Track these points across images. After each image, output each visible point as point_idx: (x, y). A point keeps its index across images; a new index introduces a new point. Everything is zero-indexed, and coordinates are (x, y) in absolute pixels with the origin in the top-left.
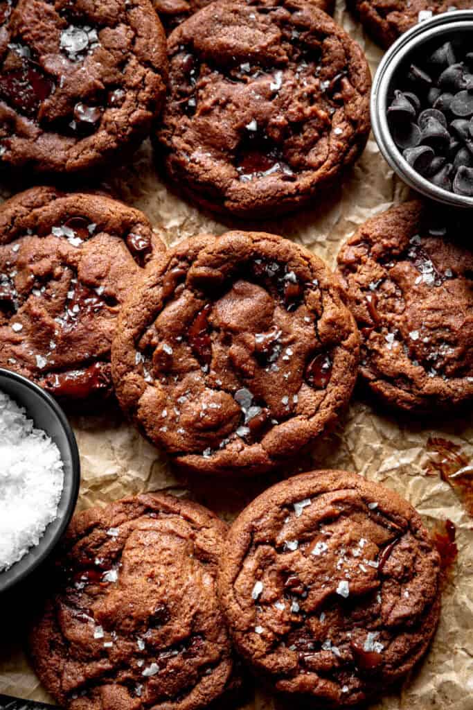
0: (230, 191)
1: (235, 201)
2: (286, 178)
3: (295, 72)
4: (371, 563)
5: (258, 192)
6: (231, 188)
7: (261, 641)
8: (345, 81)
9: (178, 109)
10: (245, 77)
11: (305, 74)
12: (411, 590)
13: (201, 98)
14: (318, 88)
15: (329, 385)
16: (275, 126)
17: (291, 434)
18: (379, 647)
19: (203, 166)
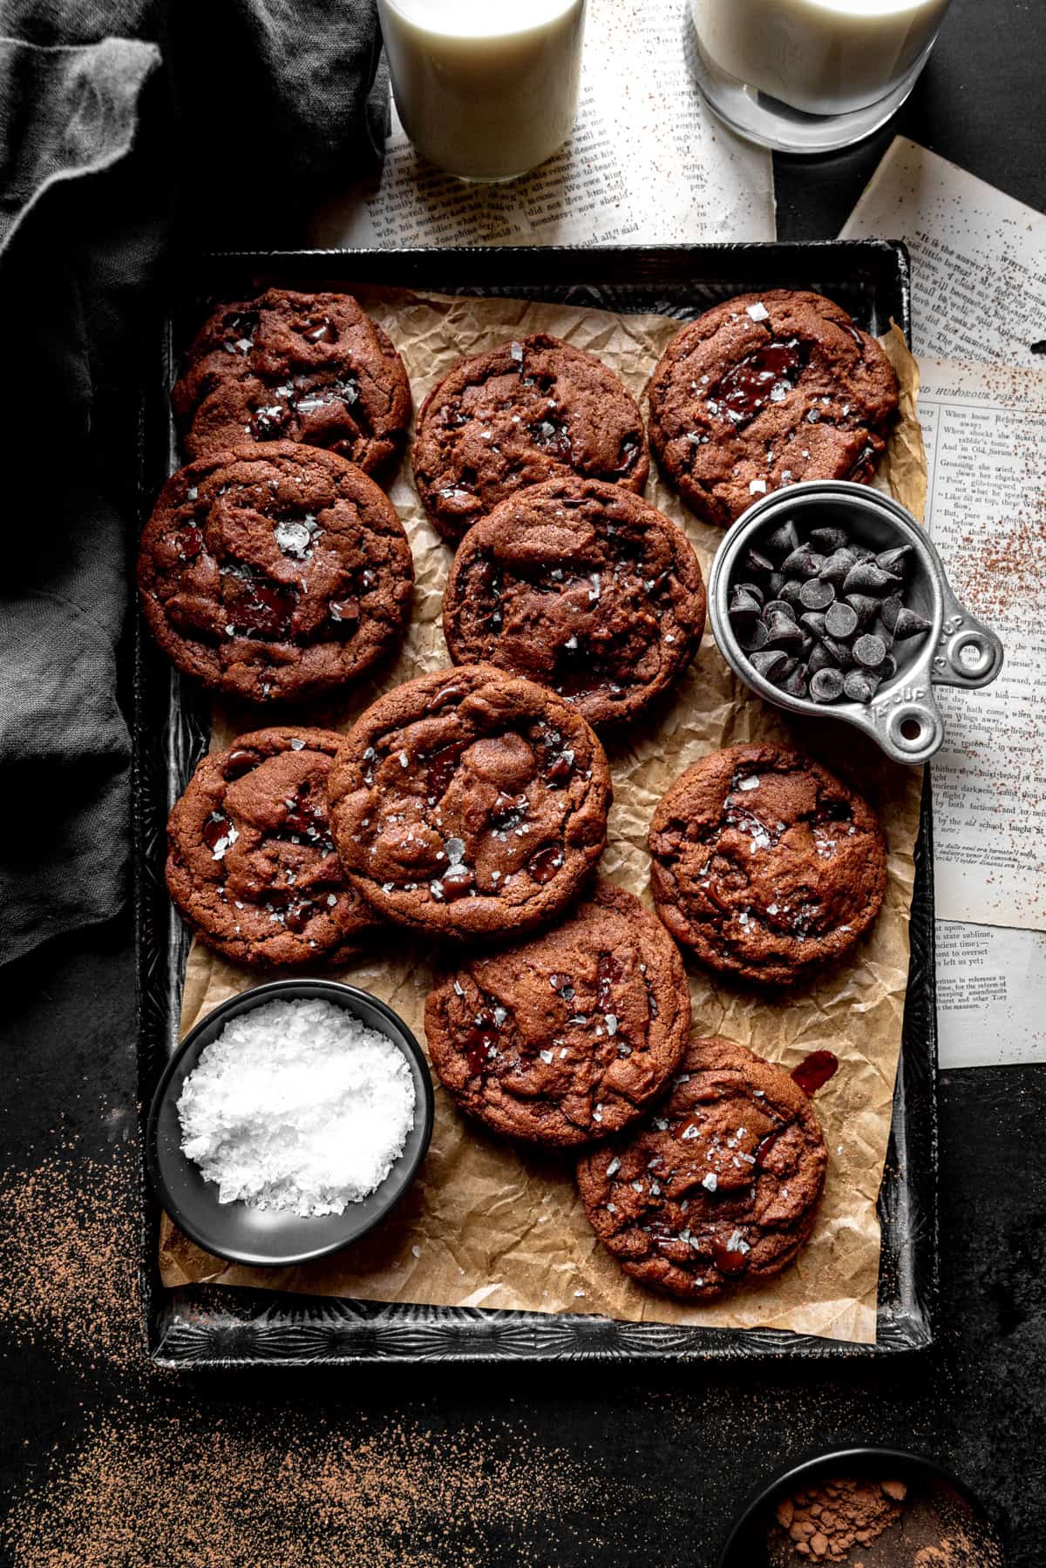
2: (614, 698)
3: (613, 572)
4: (748, 1157)
8: (672, 578)
9: (482, 627)
10: (557, 585)
11: (625, 574)
13: (508, 612)
14: (642, 589)
16: (598, 640)
18: (743, 1247)
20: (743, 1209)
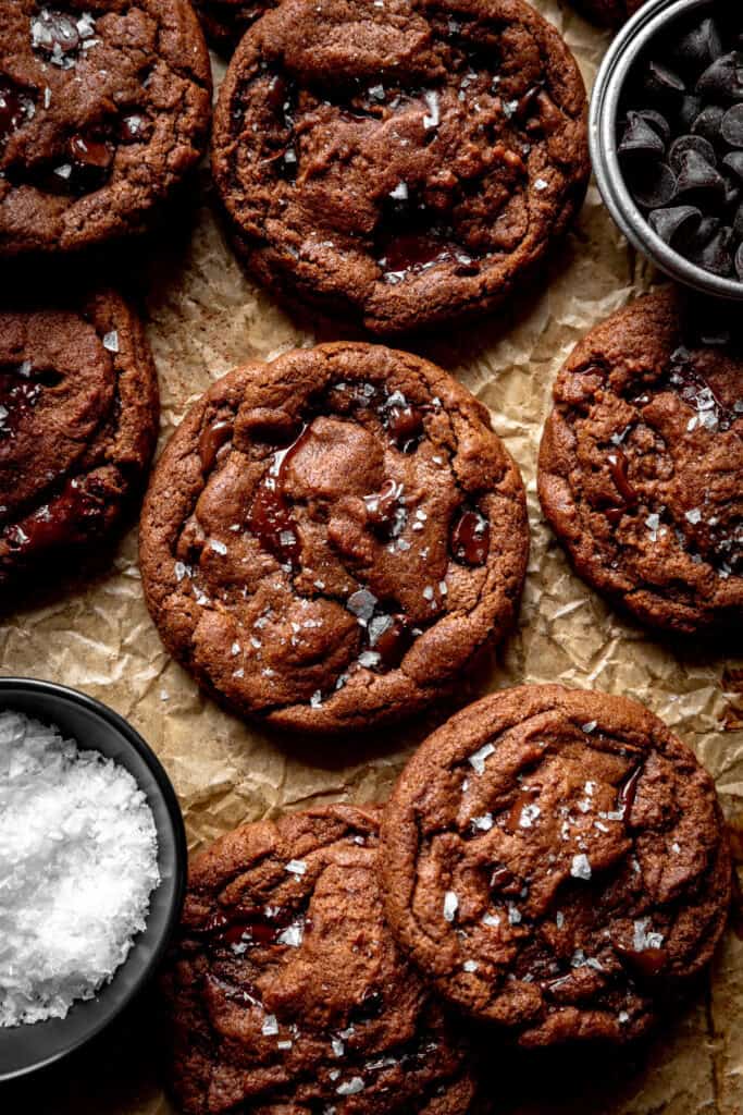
0: (373, 303)
1: (382, 318)
2: (462, 272)
3: (458, 88)
4: (611, 816)
5: (419, 301)
6: (374, 299)
7: (478, 982)
8: (543, 97)
9: (268, 171)
10: (376, 108)
11: (475, 91)
12: (682, 839)
13: (306, 149)
14: (500, 113)
15: (490, 557)
16: (437, 187)
17: (445, 642)
18: (655, 940)
19: (323, 265)
20: (631, 892)
